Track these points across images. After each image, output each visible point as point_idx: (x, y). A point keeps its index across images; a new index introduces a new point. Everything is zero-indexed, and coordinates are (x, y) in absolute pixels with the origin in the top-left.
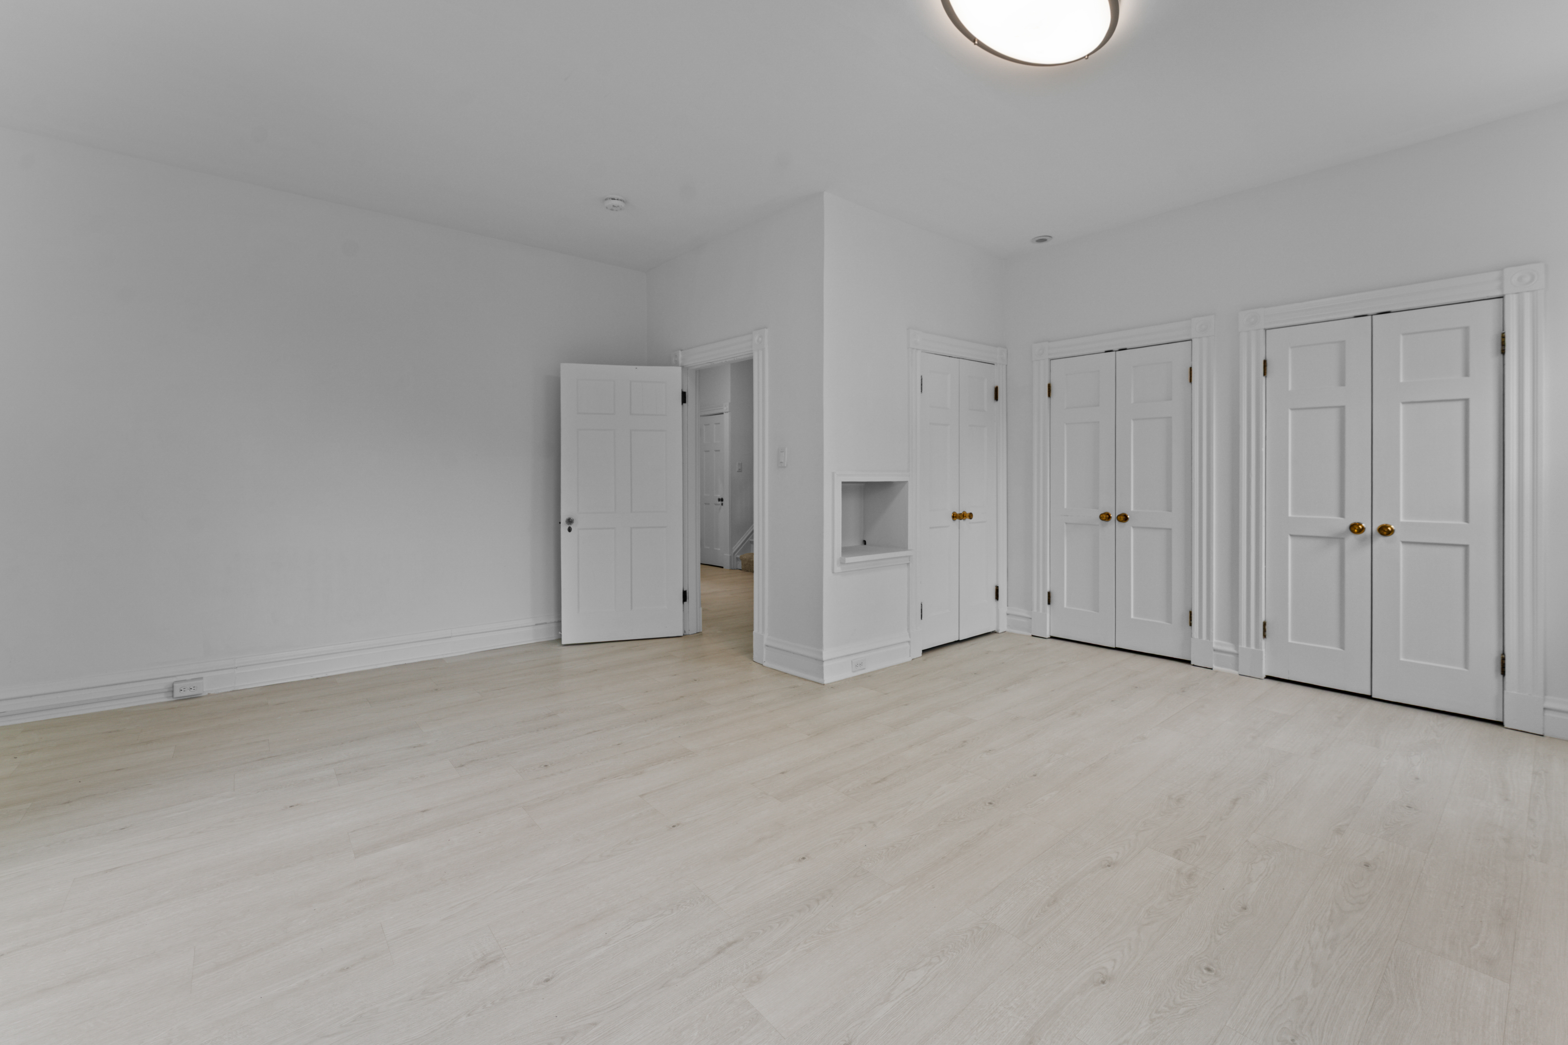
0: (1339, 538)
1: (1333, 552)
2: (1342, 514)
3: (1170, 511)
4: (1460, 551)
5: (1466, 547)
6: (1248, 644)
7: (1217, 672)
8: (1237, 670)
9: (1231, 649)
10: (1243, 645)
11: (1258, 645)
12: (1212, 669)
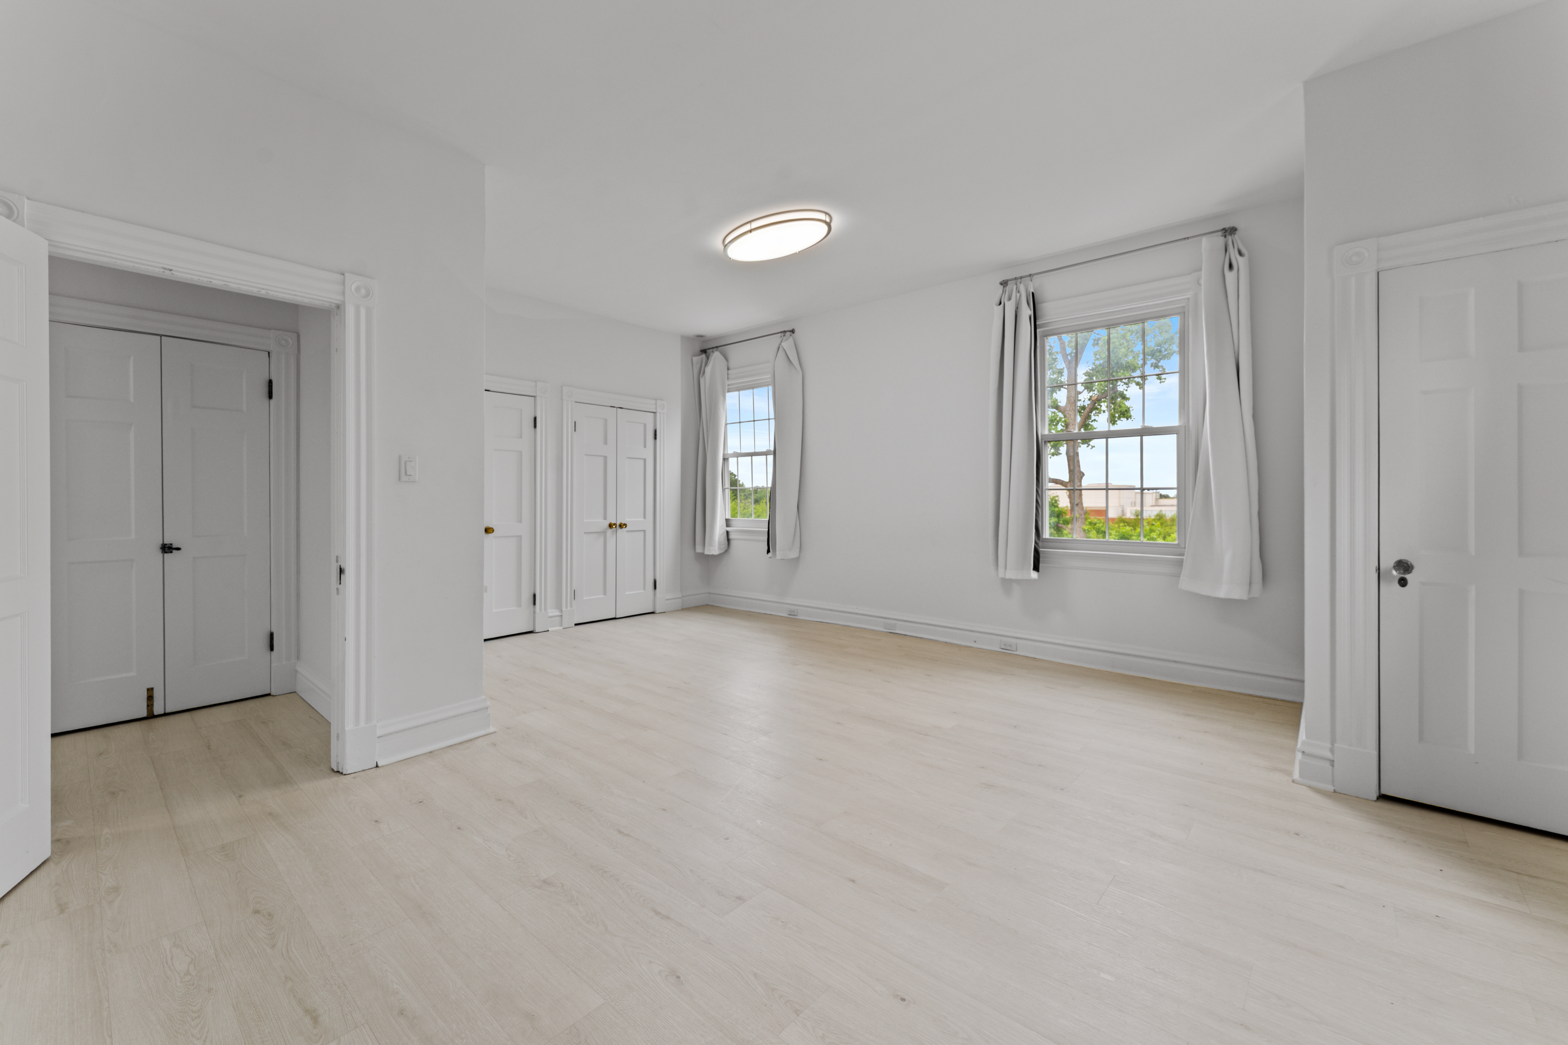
0: (604, 533)
1: (601, 540)
2: (605, 518)
3: (521, 522)
4: (643, 533)
5: (644, 531)
6: (567, 607)
7: (553, 631)
8: (562, 626)
9: (558, 613)
10: (564, 609)
11: (571, 606)
12: (548, 631)
